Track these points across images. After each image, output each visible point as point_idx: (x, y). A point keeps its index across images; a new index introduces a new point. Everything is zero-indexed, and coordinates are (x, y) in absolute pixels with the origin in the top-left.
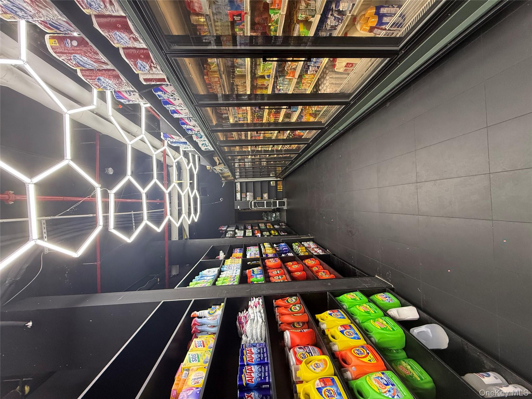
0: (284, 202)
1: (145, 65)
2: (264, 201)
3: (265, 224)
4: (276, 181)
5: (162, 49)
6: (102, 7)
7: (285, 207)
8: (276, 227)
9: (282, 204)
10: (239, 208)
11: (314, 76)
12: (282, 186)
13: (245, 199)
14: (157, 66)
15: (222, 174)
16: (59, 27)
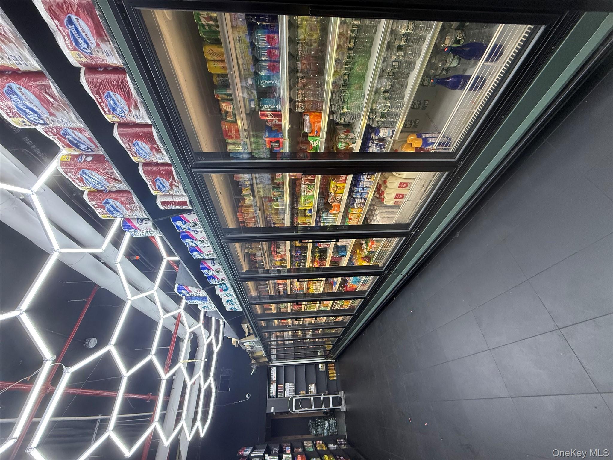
0: (340, 398)
1: (164, 184)
2: (310, 397)
3: (313, 443)
4: (327, 364)
5: (187, 163)
6: (126, 112)
7: (343, 408)
8: (332, 446)
9: (338, 401)
10: (272, 411)
11: (362, 210)
12: (335, 372)
13: (283, 395)
14: (178, 184)
15: (252, 353)
16: (79, 144)
